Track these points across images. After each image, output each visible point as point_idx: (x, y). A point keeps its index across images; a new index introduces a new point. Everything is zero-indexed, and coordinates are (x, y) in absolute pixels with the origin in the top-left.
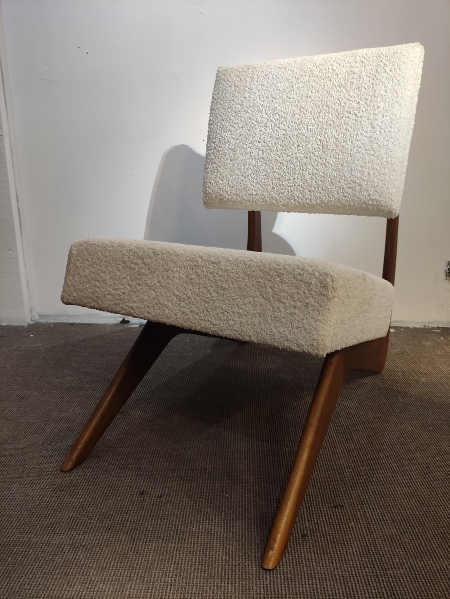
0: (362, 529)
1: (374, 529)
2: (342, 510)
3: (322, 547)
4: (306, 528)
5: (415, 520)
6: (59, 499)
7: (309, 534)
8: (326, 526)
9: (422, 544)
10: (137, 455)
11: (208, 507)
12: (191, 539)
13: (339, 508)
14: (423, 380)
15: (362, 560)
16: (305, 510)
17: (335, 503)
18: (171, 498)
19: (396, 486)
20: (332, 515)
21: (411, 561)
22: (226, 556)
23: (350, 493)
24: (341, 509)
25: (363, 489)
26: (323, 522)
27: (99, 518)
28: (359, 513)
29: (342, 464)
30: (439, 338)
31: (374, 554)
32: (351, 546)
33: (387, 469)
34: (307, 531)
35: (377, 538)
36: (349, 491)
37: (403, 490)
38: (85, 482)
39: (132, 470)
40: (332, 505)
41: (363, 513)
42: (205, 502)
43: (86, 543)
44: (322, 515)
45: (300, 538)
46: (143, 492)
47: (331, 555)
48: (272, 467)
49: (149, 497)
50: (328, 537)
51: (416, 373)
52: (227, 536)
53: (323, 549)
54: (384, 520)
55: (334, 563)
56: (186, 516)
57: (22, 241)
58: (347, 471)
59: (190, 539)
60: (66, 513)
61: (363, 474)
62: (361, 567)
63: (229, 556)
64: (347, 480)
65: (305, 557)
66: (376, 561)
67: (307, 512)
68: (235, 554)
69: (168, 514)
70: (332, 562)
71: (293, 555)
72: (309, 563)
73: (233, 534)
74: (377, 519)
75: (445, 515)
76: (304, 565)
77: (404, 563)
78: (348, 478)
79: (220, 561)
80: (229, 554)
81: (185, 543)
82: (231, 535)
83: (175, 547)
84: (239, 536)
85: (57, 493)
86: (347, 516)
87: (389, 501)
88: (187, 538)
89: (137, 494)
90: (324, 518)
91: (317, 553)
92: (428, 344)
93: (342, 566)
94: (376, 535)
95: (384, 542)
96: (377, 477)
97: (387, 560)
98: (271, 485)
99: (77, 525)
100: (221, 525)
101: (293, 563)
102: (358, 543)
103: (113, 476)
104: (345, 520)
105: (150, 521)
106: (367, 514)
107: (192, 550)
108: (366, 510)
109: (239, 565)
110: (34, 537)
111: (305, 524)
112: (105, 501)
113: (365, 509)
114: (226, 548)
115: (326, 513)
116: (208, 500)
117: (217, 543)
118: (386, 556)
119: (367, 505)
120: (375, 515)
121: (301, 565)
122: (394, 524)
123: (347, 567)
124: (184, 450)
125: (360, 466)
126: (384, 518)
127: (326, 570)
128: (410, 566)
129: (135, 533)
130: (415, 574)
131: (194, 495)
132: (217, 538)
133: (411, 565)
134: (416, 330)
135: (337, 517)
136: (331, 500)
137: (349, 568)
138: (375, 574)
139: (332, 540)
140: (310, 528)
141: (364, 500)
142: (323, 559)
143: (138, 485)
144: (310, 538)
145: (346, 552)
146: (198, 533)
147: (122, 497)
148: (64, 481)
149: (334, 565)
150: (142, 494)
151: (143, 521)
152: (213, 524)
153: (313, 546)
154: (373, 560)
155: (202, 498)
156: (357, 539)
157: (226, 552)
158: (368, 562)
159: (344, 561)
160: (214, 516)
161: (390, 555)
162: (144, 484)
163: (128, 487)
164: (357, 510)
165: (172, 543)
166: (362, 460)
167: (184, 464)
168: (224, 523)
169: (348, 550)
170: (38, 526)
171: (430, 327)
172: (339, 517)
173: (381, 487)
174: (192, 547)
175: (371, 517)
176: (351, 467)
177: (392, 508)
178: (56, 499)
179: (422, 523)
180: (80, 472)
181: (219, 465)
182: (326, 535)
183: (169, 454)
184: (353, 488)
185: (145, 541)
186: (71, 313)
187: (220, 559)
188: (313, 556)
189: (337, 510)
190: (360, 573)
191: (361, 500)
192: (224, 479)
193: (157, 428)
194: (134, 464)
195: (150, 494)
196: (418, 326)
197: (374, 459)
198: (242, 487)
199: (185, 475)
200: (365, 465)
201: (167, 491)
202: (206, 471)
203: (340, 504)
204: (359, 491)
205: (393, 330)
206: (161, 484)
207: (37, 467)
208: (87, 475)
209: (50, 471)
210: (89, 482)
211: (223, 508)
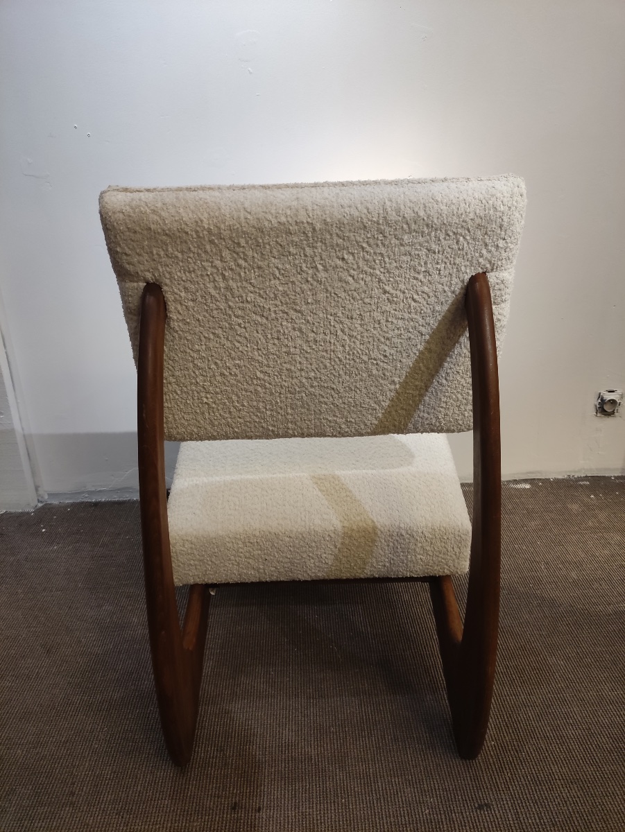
2: (489, 812)
5: (580, 821)
6: (129, 827)
10: (218, 741)
11: (321, 823)
13: (485, 808)
14: (573, 574)
16: (443, 817)
17: (479, 801)
18: (272, 811)
19: (552, 766)
20: (477, 821)
23: (497, 783)
24: (487, 811)
25: (511, 774)
28: (510, 816)
30: (589, 497)
33: (539, 737)
36: (495, 778)
37: (561, 771)
38: (158, 794)
39: (217, 768)
40: (476, 805)
41: (515, 815)
42: (317, 814)
46: (236, 804)
48: (395, 747)
49: (245, 813)
51: (563, 564)
54: (541, 824)
57: (16, 398)
58: (489, 745)
61: (510, 747)
64: (491, 760)
67: (446, 819)
74: (532, 822)
75: (615, 808)
85: (125, 816)
86: (497, 823)
87: (546, 792)
89: (228, 809)
90: (468, 828)
92: (575, 507)
96: (527, 752)
98: (396, 778)
103: (193, 780)
106: (520, 815)
108: (519, 811)
112: (189, 825)
113: (518, 808)
115: (469, 819)
116: (320, 810)
119: (519, 801)
120: (531, 817)
124: (279, 726)
125: (505, 734)
126: (542, 821)
131: (301, 804)
134: (558, 482)
135: (484, 825)
136: (474, 796)
141: (515, 793)
143: (227, 793)
147: (209, 815)
148: (130, 795)
150: (234, 808)
155: (313, 808)
162: (235, 791)
163: (215, 797)
164: (508, 811)
166: (506, 724)
167: (282, 752)
171: (576, 477)
172: (486, 824)
173: (534, 768)
175: (526, 821)
177: (550, 803)
179: (589, 824)
180: (148, 777)
181: (327, 750)
183: (260, 734)
184: (500, 774)
186: (93, 489)
189: (482, 812)
191: (511, 793)
192: (336, 773)
193: (238, 690)
194: (217, 756)
195: (245, 808)
196: (560, 477)
197: (521, 719)
198: (361, 784)
199: (285, 770)
200: (511, 732)
201: (265, 800)
202: (311, 761)
203: (486, 801)
204: (507, 778)
205: (528, 486)
206: (257, 788)
207: (90, 773)
208: (158, 782)
209: (110, 779)
210: (163, 794)
211: (341, 823)
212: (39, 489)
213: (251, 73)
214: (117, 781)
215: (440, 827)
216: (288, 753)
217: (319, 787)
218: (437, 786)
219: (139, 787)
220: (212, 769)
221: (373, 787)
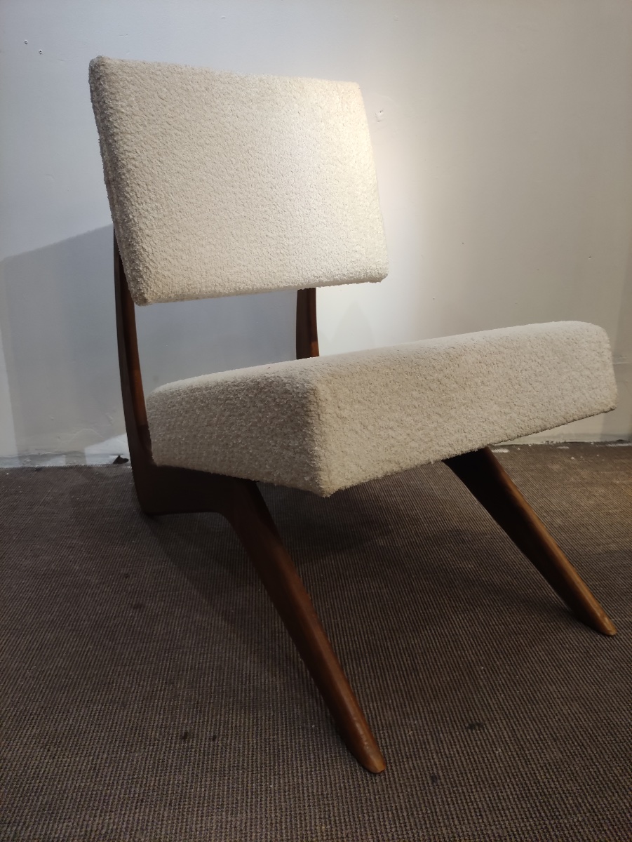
0: (513, 757)
1: (531, 755)
2: (482, 731)
3: (463, 792)
4: (436, 765)
5: (584, 736)
6: (55, 760)
7: (441, 774)
8: (463, 759)
9: (599, 771)
10: (168, 674)
11: (287, 748)
12: (270, 803)
13: (477, 728)
14: (559, 521)
15: (522, 807)
16: (429, 737)
17: (469, 721)
18: (229, 739)
19: (549, 686)
20: (469, 740)
21: (590, 800)
22: (326, 825)
23: (489, 703)
24: (479, 730)
25: (505, 695)
26: (458, 753)
27: (122, 784)
28: (505, 734)
29: (470, 659)
30: (569, 458)
31: (537, 796)
32: (504, 786)
33: (533, 660)
34: (437, 770)
35: (538, 770)
36: (487, 700)
37: (560, 690)
38: (93, 726)
39: (165, 700)
40: (467, 725)
41: (511, 732)
42: (282, 740)
43: (108, 829)
44: (455, 742)
45: (430, 782)
46: (186, 733)
47: (477, 805)
48: (372, 674)
49: (197, 742)
50: (469, 775)
51: (546, 512)
52: (322, 791)
53: (465, 796)
54: (541, 740)
55: (484, 817)
56: (257, 767)
58: (478, 669)
59: (268, 802)
60: (70, 782)
61: (502, 671)
62: (522, 818)
63: (330, 824)
64: (481, 683)
65: (441, 811)
66: (541, 806)
67: (433, 739)
68: (340, 819)
69: (229, 766)
70: (481, 815)
71: (424, 811)
72: (449, 821)
73: (331, 787)
74: (531, 738)
75: (623, 722)
76: (442, 825)
77: (580, 804)
78: (481, 679)
79: (319, 834)
80: (330, 821)
81: (261, 810)
82: (329, 790)
83: (247, 819)
84: (340, 789)
85: (51, 749)
86: (491, 741)
87: (544, 710)
88: (263, 802)
89: (176, 738)
90: (458, 747)
91: (457, 803)
92: (556, 467)
93: (496, 819)
94: (535, 764)
95: (547, 774)
96: (521, 674)
97: (557, 803)
98: (375, 703)
99: (90, 800)
100: (311, 774)
101: (426, 824)
102: (513, 780)
103: (136, 713)
104: (489, 746)
105: (203, 780)
106: (517, 733)
107: (274, 822)
108: (515, 728)
109: (347, 836)
110: (22, 829)
111: (433, 759)
112: (130, 756)
113: (513, 725)
114: (325, 811)
115: (459, 738)
116: (286, 737)
117: (309, 806)
118: (553, 796)
119: (515, 720)
120: (529, 734)
121: (438, 825)
122: (556, 744)
123: (503, 821)
124: (239, 659)
125: (496, 660)
126: (542, 737)
127: (474, 829)
128: (589, 808)
129: (182, 803)
130: (599, 819)
131: (263, 731)
132: (308, 796)
133: (591, 805)
134: (536, 448)
135: (476, 743)
136: (464, 717)
137: (507, 822)
138: (544, 827)
139: (475, 780)
140: (440, 764)
141: (509, 712)
142: (467, 811)
143: (176, 723)
144: (443, 781)
145: (498, 796)
146: (279, 792)
147: (154, 746)
148: (59, 729)
149: (485, 820)
150: (184, 738)
151: (192, 782)
152: (300, 774)
153: (450, 794)
154: (538, 804)
155: (278, 734)
156: (510, 775)
157: (325, 818)
158: (531, 809)
159: (497, 812)
160: (299, 762)
161: (559, 793)
162: (186, 721)
163: (161, 728)
164: (503, 729)
165: (241, 813)
166: (496, 650)
167: (242, 682)
168: (315, 770)
169: (500, 794)
170: (26, 811)
171: (555, 443)
172: (479, 743)
173: (530, 689)
174: (273, 815)
175: (524, 737)
176: (483, 663)
177: (549, 720)
178: (51, 761)
179: (594, 738)
180: (83, 711)
181: (295, 678)
182: (466, 773)
183: (217, 667)
184: (491, 695)
185: (200, 815)
186: (36, 453)
187: (319, 831)
188: (452, 809)
189: (474, 731)
190: (524, 829)
191: (506, 713)
193: (193, 627)
194: (165, 688)
195: (198, 737)
196: (539, 443)
197: (513, 646)
199: (245, 700)
200: (502, 657)
201: (222, 728)
202: (276, 690)
203: (478, 721)
204: (501, 699)
205: (506, 451)
206: (212, 718)
207: (12, 709)
208: (94, 716)
209: (35, 714)
210: (99, 727)
211: (311, 747)
214: (44, 716)
215: (426, 748)
216: (250, 683)
217: (285, 714)
218: (421, 708)
219: (71, 721)
220: (159, 701)
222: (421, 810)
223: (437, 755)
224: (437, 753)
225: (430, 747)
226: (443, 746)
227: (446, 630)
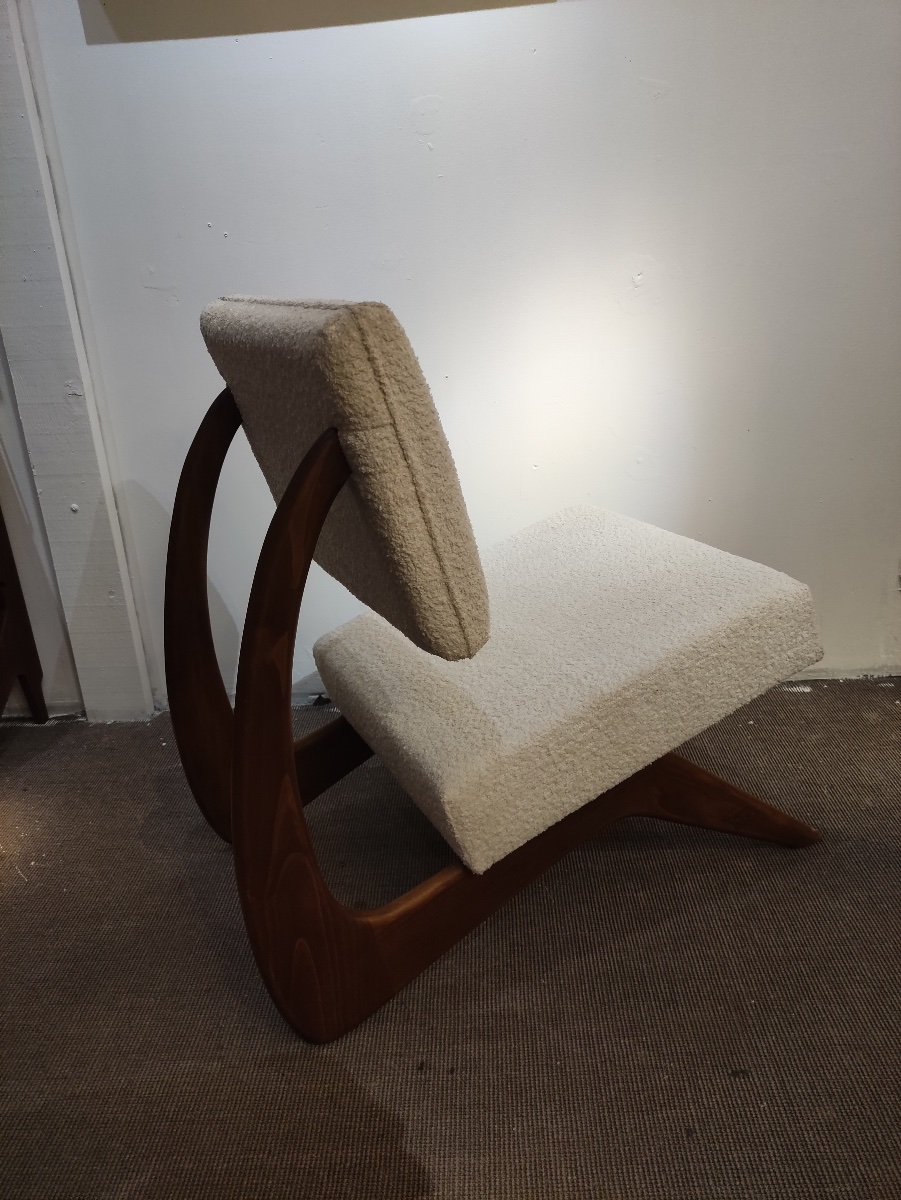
0: (781, 1114)
1: (800, 1113)
2: (747, 1080)
3: (721, 1150)
4: (692, 1116)
5: (865, 1093)
6: (292, 1086)
7: (697, 1128)
8: (722, 1111)
9: (877, 1136)
11: (530, 1087)
12: (514, 1147)
13: (741, 1075)
14: (868, 801)
15: (785, 1171)
16: (687, 1084)
17: (733, 1067)
18: (468, 1072)
19: (830, 1029)
20: (731, 1090)
21: (862, 1168)
22: (572, 1175)
23: (757, 1047)
24: (744, 1078)
25: (776, 1038)
26: (718, 1104)
27: (361, 1117)
28: (773, 1085)
29: (739, 989)
30: (893, 703)
31: (802, 1160)
32: (766, 1146)
33: (814, 994)
34: (694, 1123)
35: (806, 1130)
36: (755, 1043)
37: (842, 1035)
39: (397, 1023)
40: (730, 1071)
41: (780, 1084)
42: (525, 1077)
43: (351, 1163)
44: (715, 1091)
45: (684, 1135)
46: (422, 1063)
47: (736, 1165)
48: (624, 1004)
49: (434, 1074)
50: (728, 1131)
51: (853, 787)
52: (568, 1138)
53: (722, 1154)
54: (814, 1095)
55: (742, 1179)
56: (498, 1106)
57: (130, 575)
58: (748, 1003)
59: (511, 1146)
60: (309, 1111)
61: (775, 1007)
62: (784, 1184)
63: (576, 1174)
64: (750, 1021)
65: (695, 1169)
66: (806, 1171)
67: (690, 1086)
68: (587, 1170)
69: (469, 1104)
70: (739, 1177)
71: (677, 1168)
72: (703, 1181)
73: (577, 1134)
74: (803, 1093)
76: (696, 1184)
77: (850, 1171)
78: (751, 1016)
79: (565, 1184)
80: (577, 1171)
81: (504, 1155)
82: (576, 1137)
83: (490, 1163)
84: (588, 1137)
85: (286, 1074)
86: (756, 1092)
87: (821, 1059)
88: (506, 1146)
89: (413, 1069)
90: (718, 1096)
91: (714, 1162)
92: (872, 716)
93: (754, 1183)
94: (804, 1123)
95: (817, 1136)
96: (798, 1013)
97: (824, 1169)
98: (626, 1039)
99: (331, 1132)
100: (556, 1118)
101: (678, 1182)
102: (777, 1139)
103: (368, 1037)
104: (753, 1098)
105: (444, 1117)
106: (787, 1084)
107: (518, 1168)
108: (785, 1079)
109: (594, 1189)
110: (268, 1157)
111: (690, 1109)
112: (366, 1085)
113: (784, 1075)
114: (571, 1160)
115: (721, 1087)
116: (529, 1073)
117: (554, 1153)
118: (821, 1162)
119: (786, 1068)
120: (800, 1087)
121: (691, 1184)
122: (831, 1102)
123: (763, 1185)
124: (475, 977)
125: (770, 992)
126: (815, 1091)
127: (730, 1192)
128: (860, 1177)
129: (423, 1142)
130: (869, 1190)
131: (504, 1066)
132: (554, 1142)
133: (862, 1174)
134: (850, 684)
135: (739, 1094)
136: (727, 1062)
137: (766, 1187)
138: (807, 1194)
139: (735, 1137)
140: (697, 1115)
141: (780, 1059)
142: (724, 1171)
143: (412, 1051)
144: (699, 1135)
145: (759, 1157)
146: (523, 1136)
147: (390, 1075)
148: (291, 1051)
149: (743, 1183)
150: (421, 1068)
151: (432, 1119)
152: (544, 1118)
153: (706, 1150)
154: (803, 1169)
155: (520, 1070)
156: (775, 1133)
157: (571, 1167)
158: (794, 1175)
159: (757, 1175)
160: (543, 1104)
161: (828, 1159)
162: (421, 1050)
163: (396, 1055)
164: (771, 1079)
165: (484, 1156)
166: (771, 979)
167: (479, 1006)
168: (561, 1114)
169: (762, 1155)
170: (270, 1138)
171: (875, 677)
172: (742, 1093)
173: (806, 1031)
174: (517, 1161)
175: (794, 1090)
176: (754, 995)
177: (826, 1071)
178: (287, 1087)
179: (877, 1096)
181: (537, 1005)
182: (725, 1128)
183: (451, 986)
184: (761, 1037)
185: (442, 1155)
187: (565, 1181)
188: (708, 1168)
189: (737, 1080)
190: (784, 1195)
191: (776, 1060)
192: (549, 1032)
195: (435, 1068)
196: (854, 677)
197: (791, 975)
198: (580, 1044)
199: (483, 1027)
200: (777, 989)
201: (460, 1061)
202: (517, 1017)
203: (742, 1067)
204: (771, 1043)
205: (807, 690)
206: (449, 1047)
207: (240, 1024)
211: (556, 1087)
212: (156, 693)
213: (431, 149)
215: (682, 1095)
216: (488, 1007)
217: (528, 1047)
218: (678, 1049)
220: (391, 1025)
221: (596, 1048)
222: (674, 1166)
223: (694, 1105)
224: (694, 1102)
225: (687, 1095)
226: (701, 1095)
227: (713, 951)
